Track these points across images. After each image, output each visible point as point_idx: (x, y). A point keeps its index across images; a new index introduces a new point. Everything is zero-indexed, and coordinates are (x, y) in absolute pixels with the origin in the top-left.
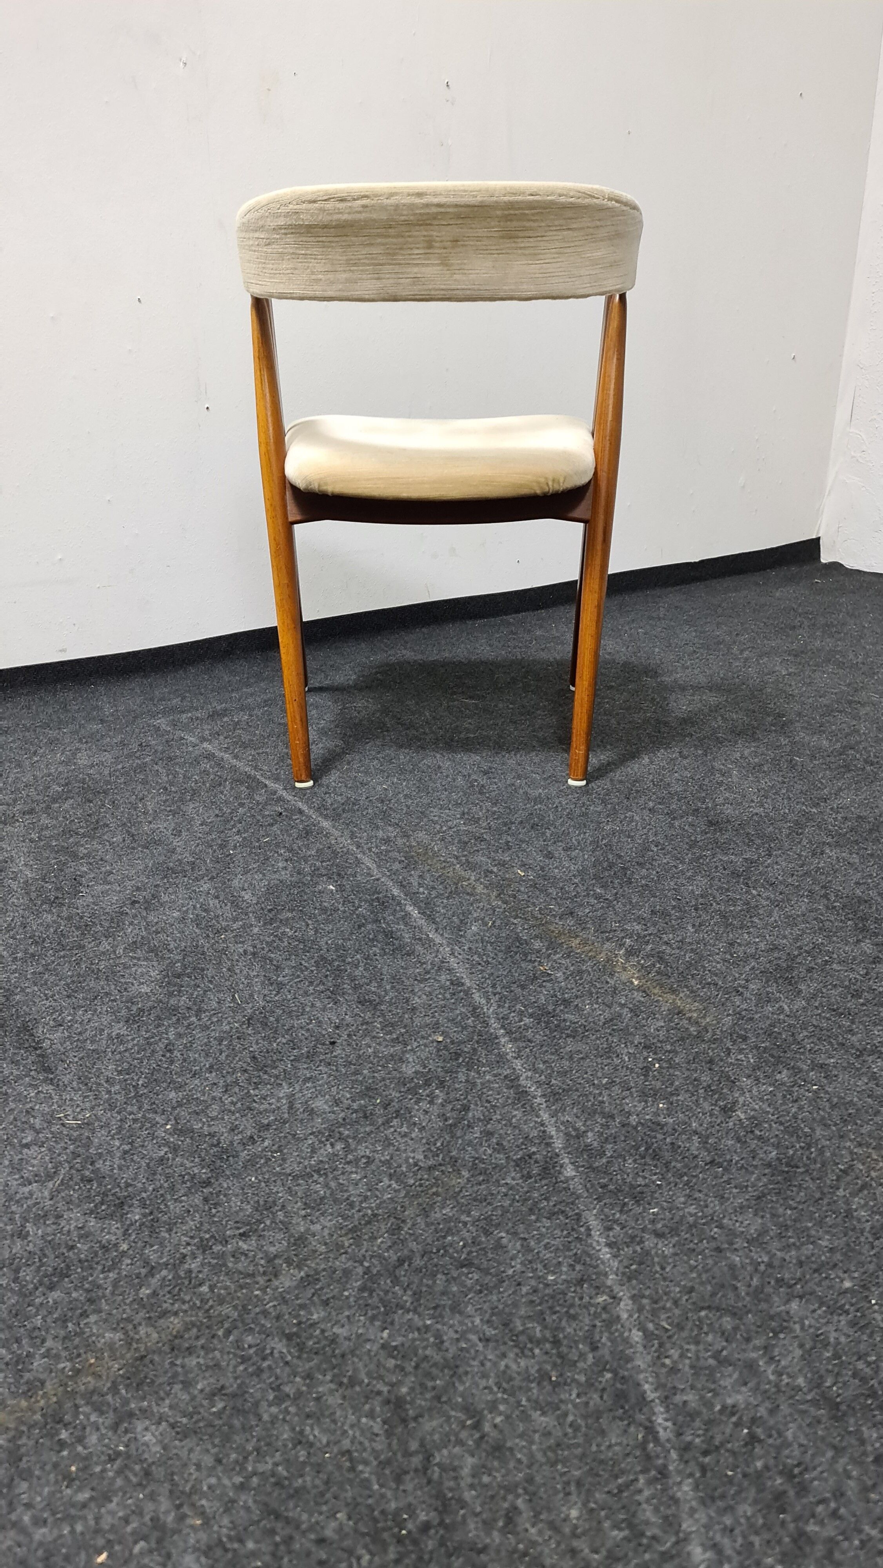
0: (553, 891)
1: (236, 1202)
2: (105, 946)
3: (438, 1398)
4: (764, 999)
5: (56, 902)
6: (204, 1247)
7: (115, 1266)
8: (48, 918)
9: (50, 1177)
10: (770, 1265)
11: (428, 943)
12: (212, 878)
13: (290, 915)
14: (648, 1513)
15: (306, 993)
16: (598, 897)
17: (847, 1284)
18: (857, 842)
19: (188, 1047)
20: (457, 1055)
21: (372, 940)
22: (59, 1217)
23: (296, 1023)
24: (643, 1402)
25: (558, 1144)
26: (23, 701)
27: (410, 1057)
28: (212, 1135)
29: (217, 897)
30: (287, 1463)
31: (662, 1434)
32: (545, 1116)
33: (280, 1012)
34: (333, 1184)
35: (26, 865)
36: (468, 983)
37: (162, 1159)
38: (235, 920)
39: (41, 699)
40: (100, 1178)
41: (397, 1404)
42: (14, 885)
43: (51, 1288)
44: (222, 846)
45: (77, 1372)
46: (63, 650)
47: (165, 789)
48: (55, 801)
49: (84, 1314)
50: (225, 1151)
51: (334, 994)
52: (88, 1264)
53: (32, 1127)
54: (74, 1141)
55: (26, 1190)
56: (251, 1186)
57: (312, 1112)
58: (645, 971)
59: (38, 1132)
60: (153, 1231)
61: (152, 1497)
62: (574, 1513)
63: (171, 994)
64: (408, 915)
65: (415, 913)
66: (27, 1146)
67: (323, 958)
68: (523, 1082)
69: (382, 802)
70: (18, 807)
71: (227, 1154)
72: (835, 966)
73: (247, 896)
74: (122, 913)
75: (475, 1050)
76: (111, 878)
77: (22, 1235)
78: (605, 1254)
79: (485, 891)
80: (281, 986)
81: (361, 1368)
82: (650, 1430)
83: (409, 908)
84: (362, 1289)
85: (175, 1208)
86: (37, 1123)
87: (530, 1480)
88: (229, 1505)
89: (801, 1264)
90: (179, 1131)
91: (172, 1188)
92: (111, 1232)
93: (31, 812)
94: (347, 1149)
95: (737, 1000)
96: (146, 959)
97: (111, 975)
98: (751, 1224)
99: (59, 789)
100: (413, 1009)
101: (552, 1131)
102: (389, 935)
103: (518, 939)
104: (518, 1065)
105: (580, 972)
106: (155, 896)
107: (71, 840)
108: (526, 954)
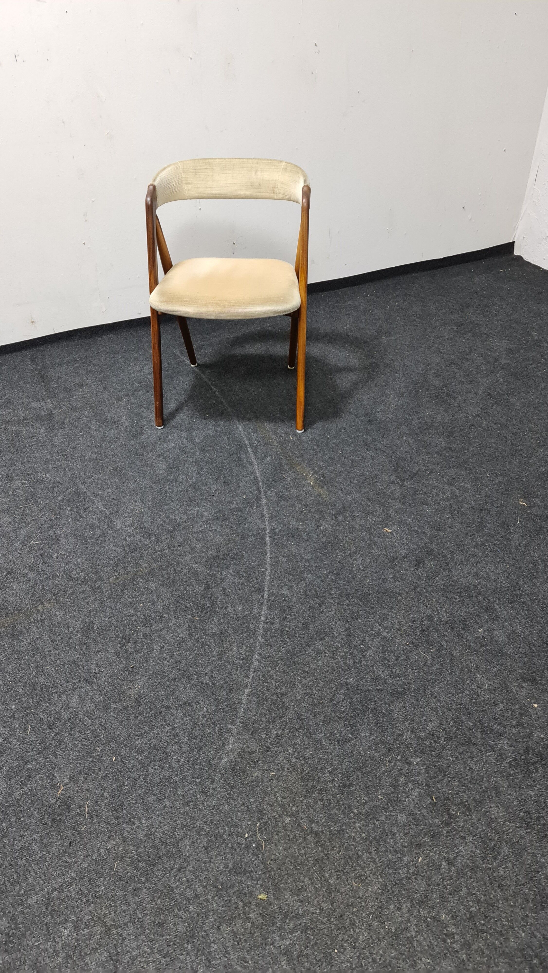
0: (300, 446)
1: (178, 538)
2: (150, 455)
3: (217, 585)
4: (349, 493)
5: (135, 436)
6: (169, 548)
7: (147, 549)
8: (133, 442)
9: (132, 526)
10: (309, 566)
11: (251, 463)
12: (186, 431)
13: (209, 448)
14: (255, 610)
15: (209, 478)
16: (314, 450)
17: (325, 572)
18: (417, 434)
19: (172, 493)
20: (248, 503)
21: (234, 461)
22: (134, 536)
23: (204, 488)
24: (264, 591)
25: (268, 531)
26: (124, 335)
27: (234, 502)
28: (175, 519)
29: (187, 439)
30: (182, 593)
31: (265, 597)
32: (267, 523)
33: (200, 484)
34: (204, 536)
35: (126, 420)
36: (259, 479)
37: (161, 525)
38: (191, 449)
39: (132, 334)
40: (145, 528)
41: (208, 585)
42: (122, 428)
43: (132, 552)
44: (192, 417)
45: (138, 571)
46: (140, 314)
48: (136, 391)
49: (140, 559)
50: (178, 524)
51: (217, 479)
52: (141, 548)
53: (128, 512)
54: (138, 517)
55: (126, 529)
56: (183, 534)
57: (203, 516)
58: (316, 479)
59: (129, 514)
60: (157, 543)
61: (153, 596)
62: (240, 608)
63: (168, 475)
64: (248, 452)
65: (250, 451)
66: (126, 517)
67: (216, 466)
68: (265, 513)
69: (253, 401)
70: (123, 393)
71: (178, 525)
72: (378, 484)
73: (197, 439)
74: (156, 443)
75: (254, 502)
77: (125, 540)
78: (268, 560)
79: (277, 444)
80: (202, 475)
81: (201, 578)
82: (263, 597)
83: (249, 449)
84: (206, 561)
85: (163, 538)
86: (129, 511)
87: (232, 602)
88: (168, 599)
89: (316, 566)
90: (166, 517)
91: (163, 532)
92: (147, 542)
93: (127, 395)
94: (210, 527)
95: (340, 493)
96: (162, 461)
97: (151, 466)
98: (309, 556)
99: (138, 385)
100: (240, 487)
101: (267, 527)
102: (240, 459)
103: (281, 465)
104: (265, 508)
105: (296, 478)
106: (167, 437)
107: (141, 410)
108: (281, 470)
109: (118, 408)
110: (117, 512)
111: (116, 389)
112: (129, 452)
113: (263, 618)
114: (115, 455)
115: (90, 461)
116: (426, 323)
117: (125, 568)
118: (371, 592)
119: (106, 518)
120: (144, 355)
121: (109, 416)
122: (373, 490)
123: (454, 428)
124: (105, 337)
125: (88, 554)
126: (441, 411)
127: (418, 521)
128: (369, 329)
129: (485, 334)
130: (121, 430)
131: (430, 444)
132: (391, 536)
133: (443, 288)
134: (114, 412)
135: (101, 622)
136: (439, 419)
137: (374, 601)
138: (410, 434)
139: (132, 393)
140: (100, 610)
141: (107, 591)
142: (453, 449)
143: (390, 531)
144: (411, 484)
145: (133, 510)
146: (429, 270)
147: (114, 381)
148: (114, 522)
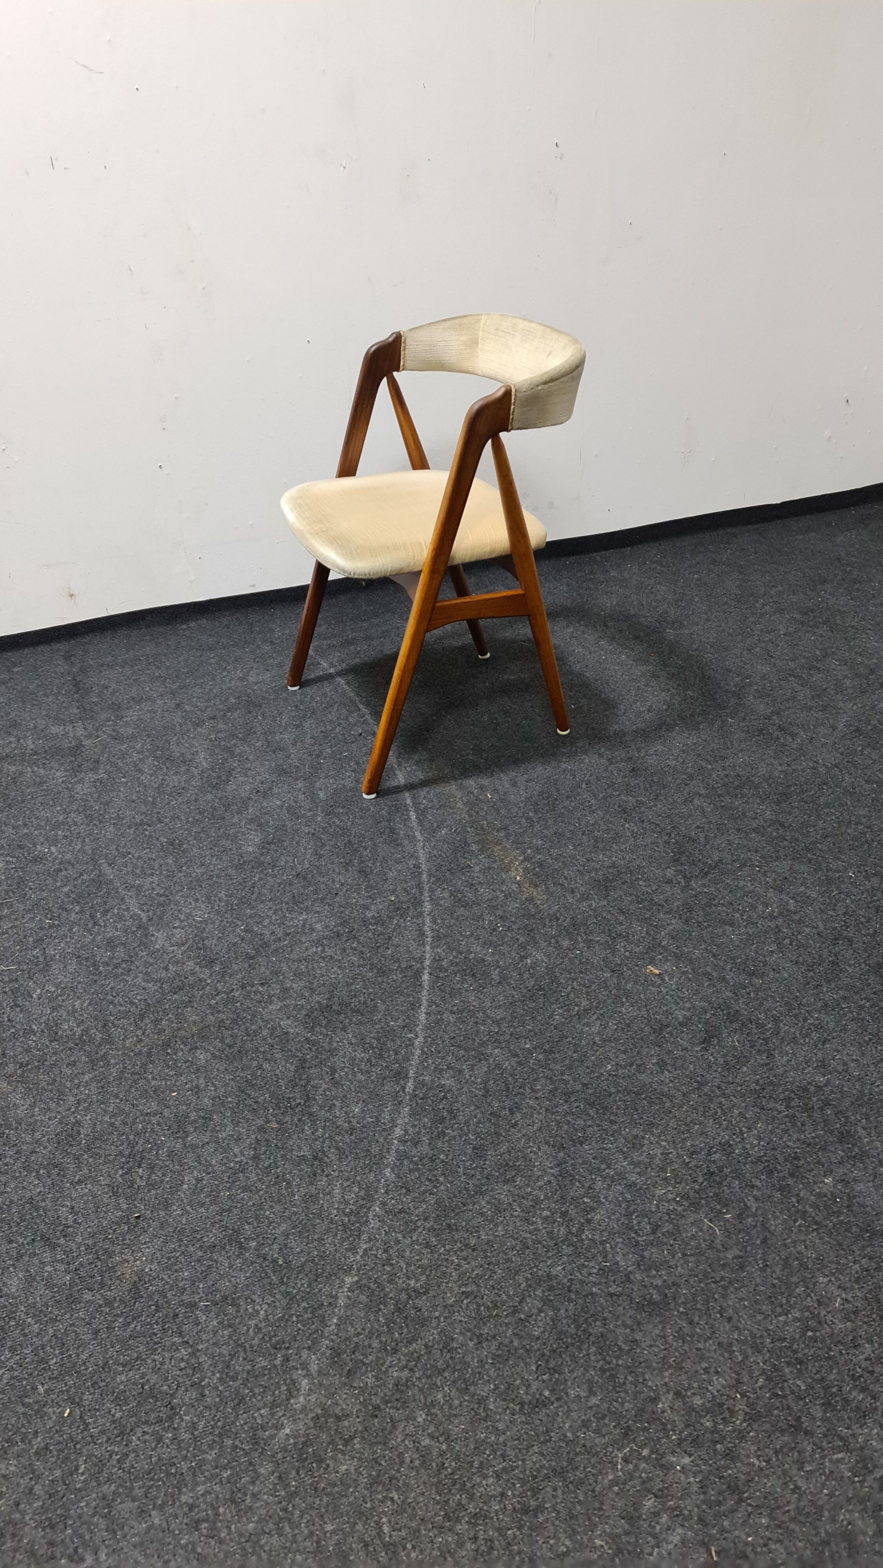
0: (503, 812)
1: (263, 969)
2: (236, 819)
3: (321, 1062)
4: (585, 897)
5: (215, 787)
6: (243, 987)
7: (203, 988)
8: (210, 796)
9: (183, 945)
10: (497, 1033)
11: (412, 839)
12: (306, 779)
13: (341, 811)
14: (386, 1115)
15: (333, 863)
16: (528, 818)
17: (528, 1046)
18: (720, 796)
19: (263, 886)
20: (398, 909)
21: (381, 833)
22: (184, 963)
23: (322, 880)
24: (406, 1077)
25: (427, 963)
26: (225, 620)
27: (373, 907)
28: (261, 934)
29: (304, 794)
30: (252, 1075)
31: (407, 1090)
32: (428, 948)
33: (315, 872)
34: (310, 967)
35: (204, 758)
36: (423, 867)
37: (235, 944)
38: (310, 810)
39: (237, 619)
40: (205, 947)
41: (303, 1061)
42: (196, 772)
43: (175, 993)
44: (318, 756)
45: (179, 1029)
46: (254, 586)
47: (296, 707)
48: (229, 710)
49: (186, 1007)
50: (266, 943)
51: (347, 865)
52: (192, 986)
53: (180, 919)
54: (197, 928)
55: (172, 949)
56: (272, 962)
57: (312, 930)
58: (527, 871)
59: (182, 922)
60: (223, 976)
61: (198, 1078)
62: (357, 1110)
63: (262, 854)
64: (409, 819)
66: (175, 928)
67: (349, 841)
68: (426, 928)
70: (207, 713)
71: (266, 945)
72: (641, 883)
73: (321, 794)
74: (249, 799)
75: (408, 907)
76: (249, 773)
77: (167, 969)
78: (423, 1017)
79: (462, 807)
80: (321, 856)
81: (293, 1046)
82: (403, 1089)
83: (411, 813)
84: (306, 1015)
85: (236, 967)
86: (182, 917)
87: (345, 1096)
88: (226, 1085)
89: (512, 1034)
90: (246, 931)
91: (236, 958)
92: (205, 974)
93: (214, 718)
94: (323, 951)
95: (569, 896)
96: (256, 830)
97: (235, 838)
98: (500, 1013)
99: (234, 701)
100: (387, 879)
101: (428, 956)
102: (393, 831)
103: (465, 842)
104: (428, 919)
105: (490, 868)
106: (270, 789)
107: (233, 742)
108: (465, 852)
109: (194, 738)
110: (161, 918)
111: (197, 706)
112: (200, 813)
113: (398, 1132)
114: (175, 818)
115: (130, 827)
116: (746, 609)
117: (157, 1022)
118: (613, 1090)
119: (140, 927)
120: (252, 652)
121: (176, 750)
122: (631, 895)
123: (789, 786)
124: (192, 624)
125: (96, 993)
126: (766, 756)
127: (714, 956)
128: (645, 617)
129: (853, 627)
130: (193, 776)
131: (744, 814)
132: (659, 981)
133: (779, 551)
134: (187, 745)
135: (95, 1124)
136: (763, 770)
137: (618, 1108)
138: (707, 796)
139: (222, 713)
140: (98, 1101)
141: (117, 1063)
142: (786, 825)
143: (657, 972)
144: (704, 885)
145: (189, 916)
146: (757, 522)
147: (195, 695)
148: (153, 935)
